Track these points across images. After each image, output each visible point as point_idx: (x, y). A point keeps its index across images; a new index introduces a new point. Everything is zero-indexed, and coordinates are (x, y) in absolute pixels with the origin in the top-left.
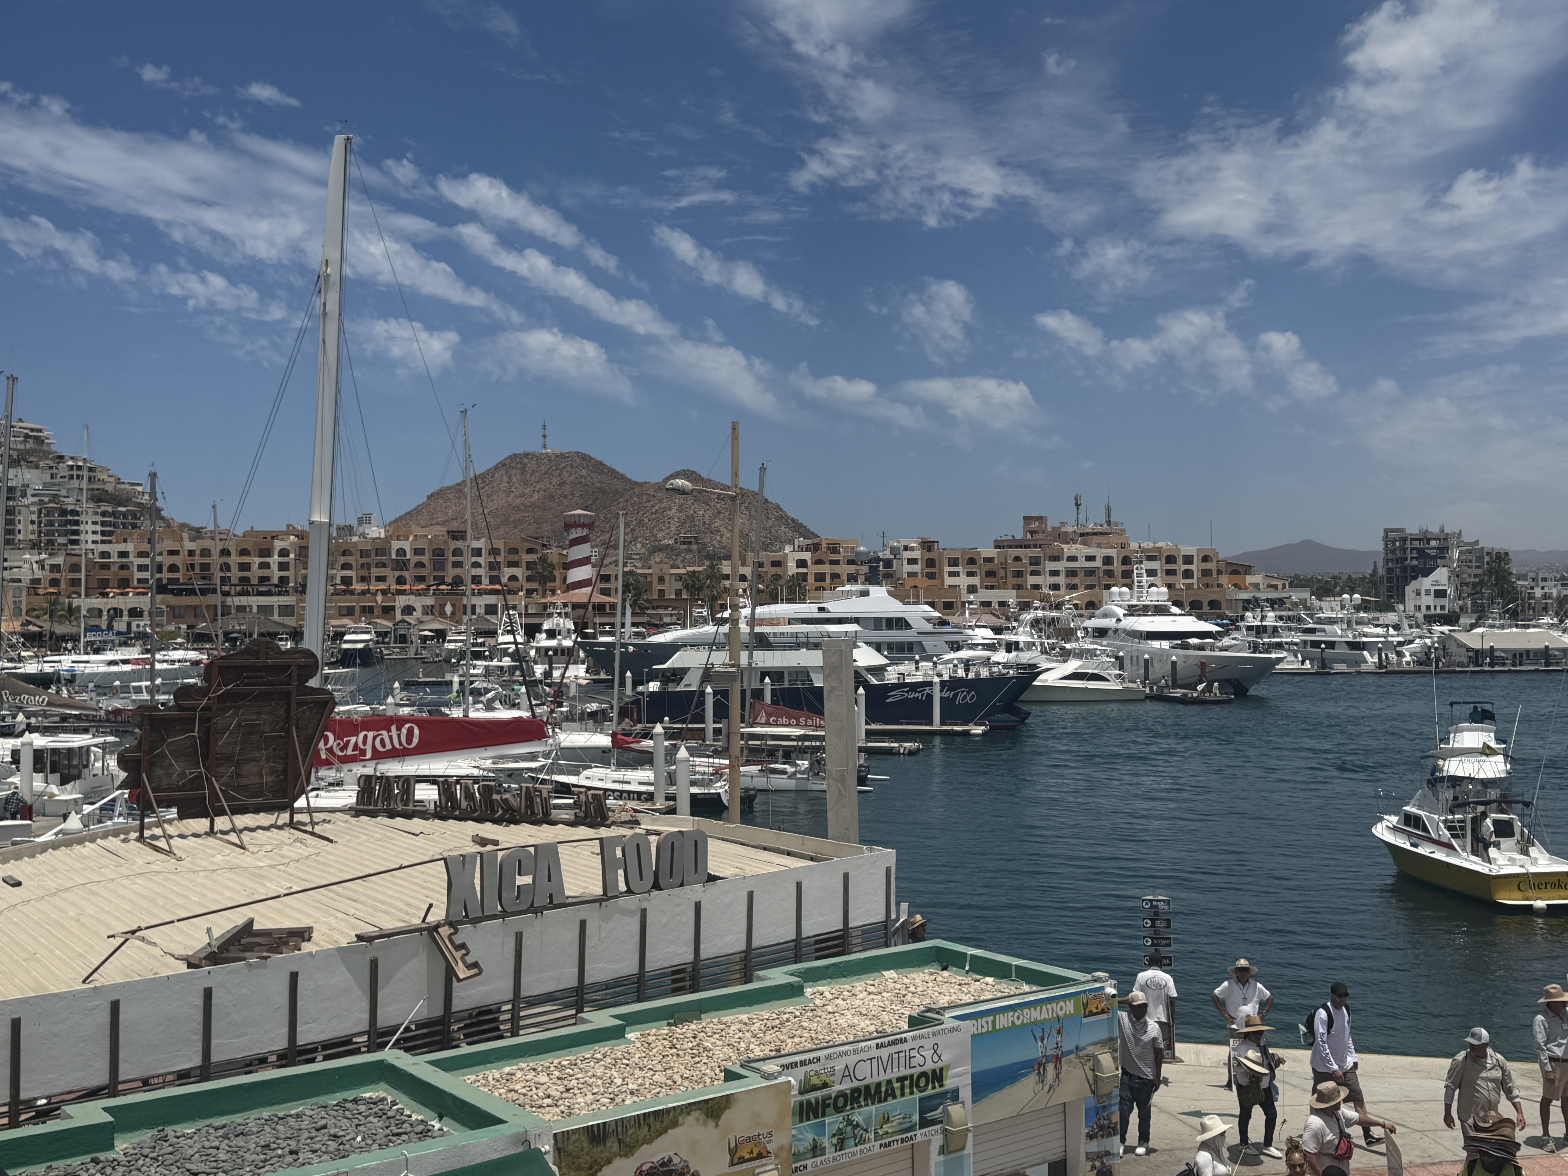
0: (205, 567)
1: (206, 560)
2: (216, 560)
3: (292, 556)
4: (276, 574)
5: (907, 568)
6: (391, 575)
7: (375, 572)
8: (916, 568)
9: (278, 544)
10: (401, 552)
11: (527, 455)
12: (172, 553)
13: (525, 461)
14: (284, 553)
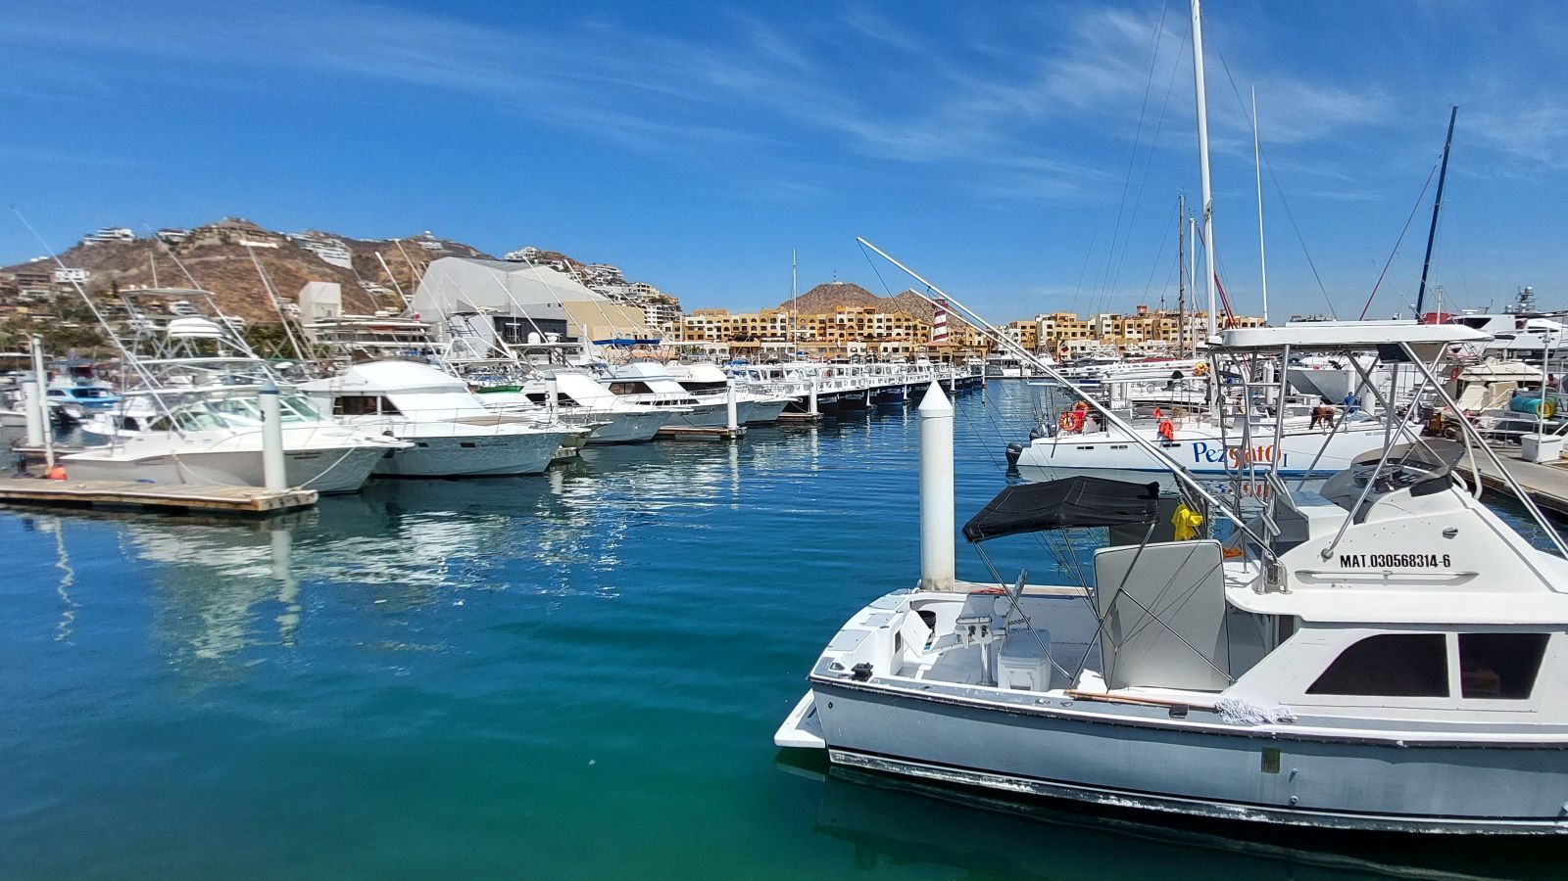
0: (744, 328)
1: (744, 325)
2: (750, 324)
5: (1105, 329)
6: (837, 332)
7: (829, 331)
8: (1110, 329)
13: (826, 288)
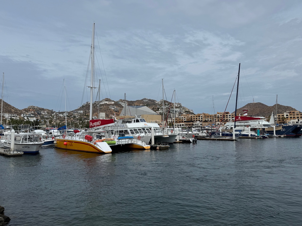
1: (192, 118)
3: (203, 117)
4: (201, 120)
9: (201, 115)
10: (218, 116)
11: (250, 103)
12: (188, 117)
13: (250, 104)
14: (202, 116)
